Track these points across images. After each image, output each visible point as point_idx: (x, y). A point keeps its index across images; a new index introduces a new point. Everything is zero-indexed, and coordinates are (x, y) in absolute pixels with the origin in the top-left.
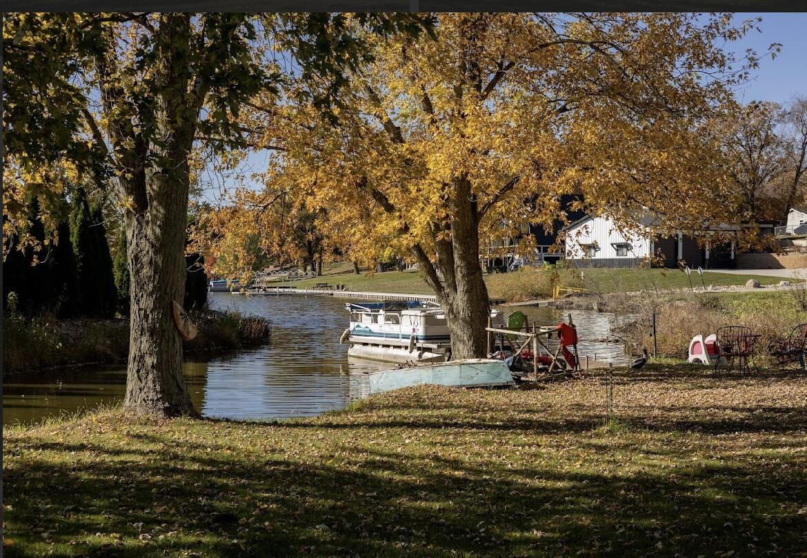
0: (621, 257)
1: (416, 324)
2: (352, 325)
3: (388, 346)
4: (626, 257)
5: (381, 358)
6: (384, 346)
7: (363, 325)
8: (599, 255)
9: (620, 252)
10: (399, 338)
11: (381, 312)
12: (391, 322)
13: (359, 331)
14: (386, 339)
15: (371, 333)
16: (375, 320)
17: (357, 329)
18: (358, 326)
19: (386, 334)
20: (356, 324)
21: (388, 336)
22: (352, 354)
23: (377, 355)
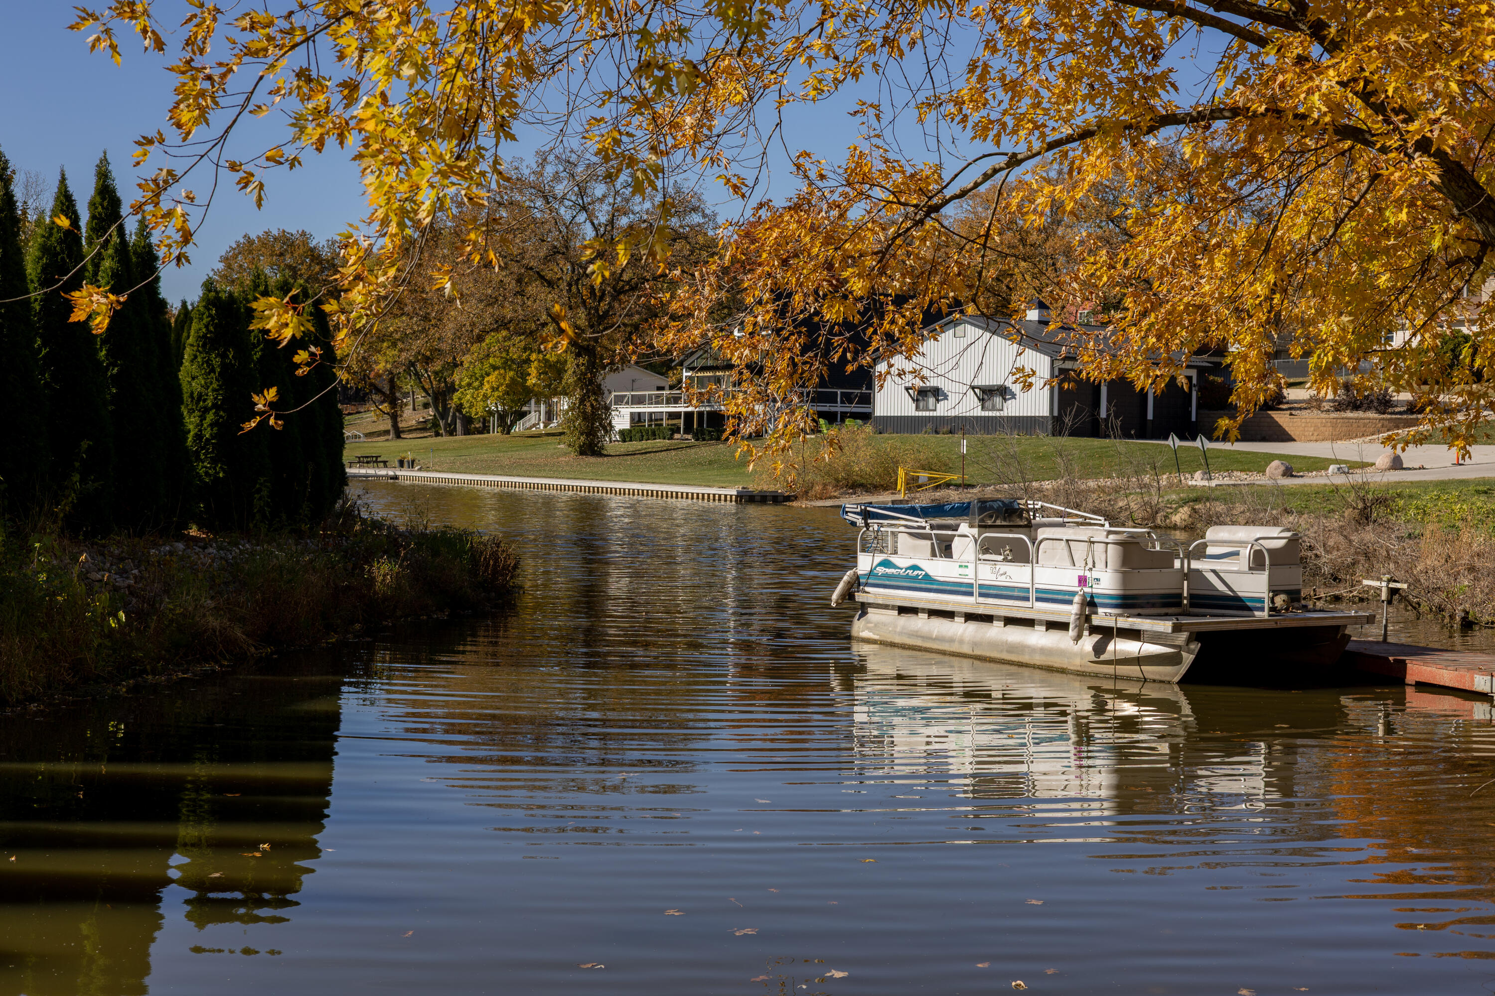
0: (991, 414)
1: (1090, 565)
2: (865, 563)
3: (988, 619)
4: (1002, 414)
5: (966, 650)
6: (970, 617)
7: (901, 561)
8: (943, 409)
9: (988, 404)
10: (1027, 599)
11: (964, 528)
12: (1001, 558)
13: (886, 576)
14: (981, 600)
15: (928, 583)
16: (945, 549)
17: (881, 570)
18: (886, 563)
19: (981, 586)
20: (879, 558)
21: (987, 592)
22: (865, 634)
23: (951, 640)
